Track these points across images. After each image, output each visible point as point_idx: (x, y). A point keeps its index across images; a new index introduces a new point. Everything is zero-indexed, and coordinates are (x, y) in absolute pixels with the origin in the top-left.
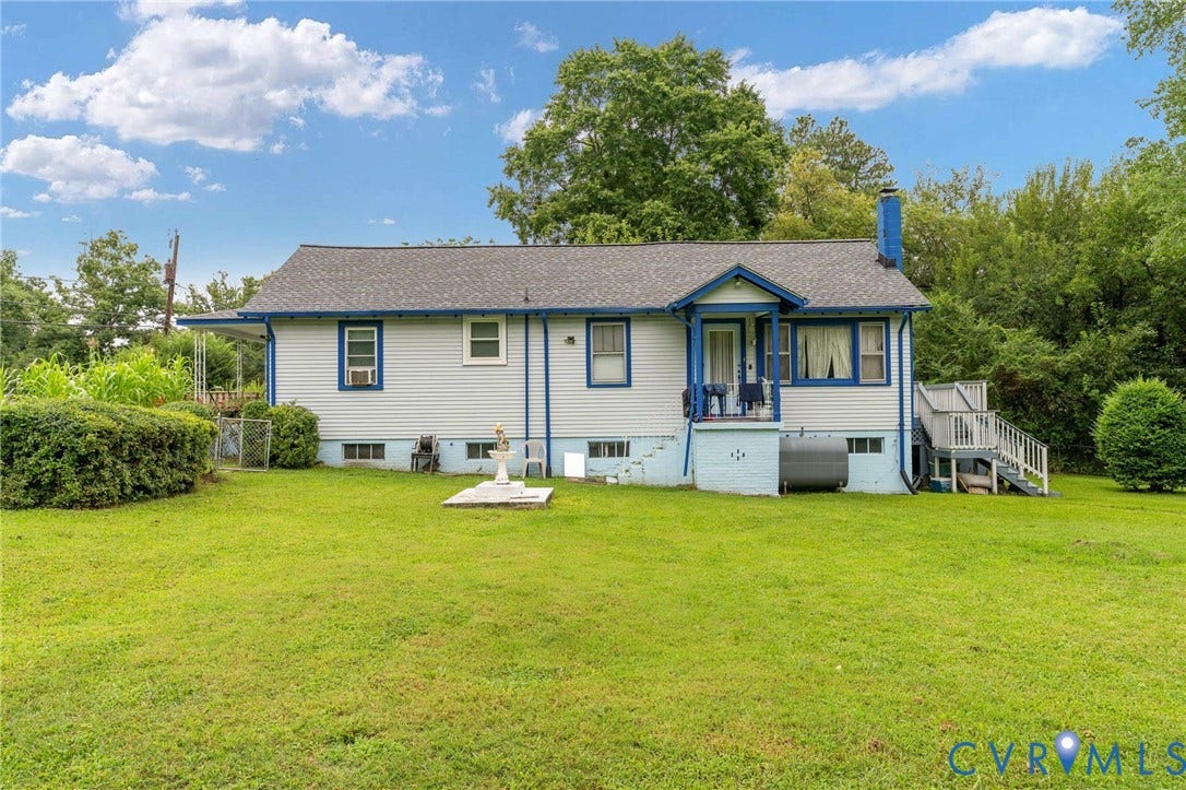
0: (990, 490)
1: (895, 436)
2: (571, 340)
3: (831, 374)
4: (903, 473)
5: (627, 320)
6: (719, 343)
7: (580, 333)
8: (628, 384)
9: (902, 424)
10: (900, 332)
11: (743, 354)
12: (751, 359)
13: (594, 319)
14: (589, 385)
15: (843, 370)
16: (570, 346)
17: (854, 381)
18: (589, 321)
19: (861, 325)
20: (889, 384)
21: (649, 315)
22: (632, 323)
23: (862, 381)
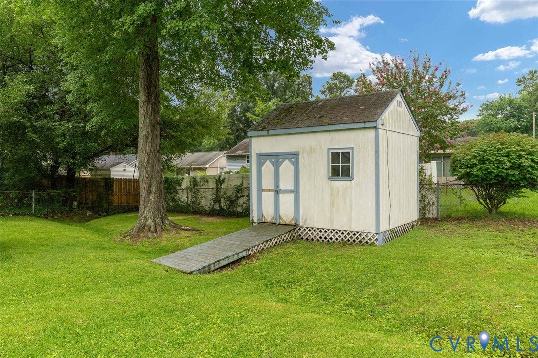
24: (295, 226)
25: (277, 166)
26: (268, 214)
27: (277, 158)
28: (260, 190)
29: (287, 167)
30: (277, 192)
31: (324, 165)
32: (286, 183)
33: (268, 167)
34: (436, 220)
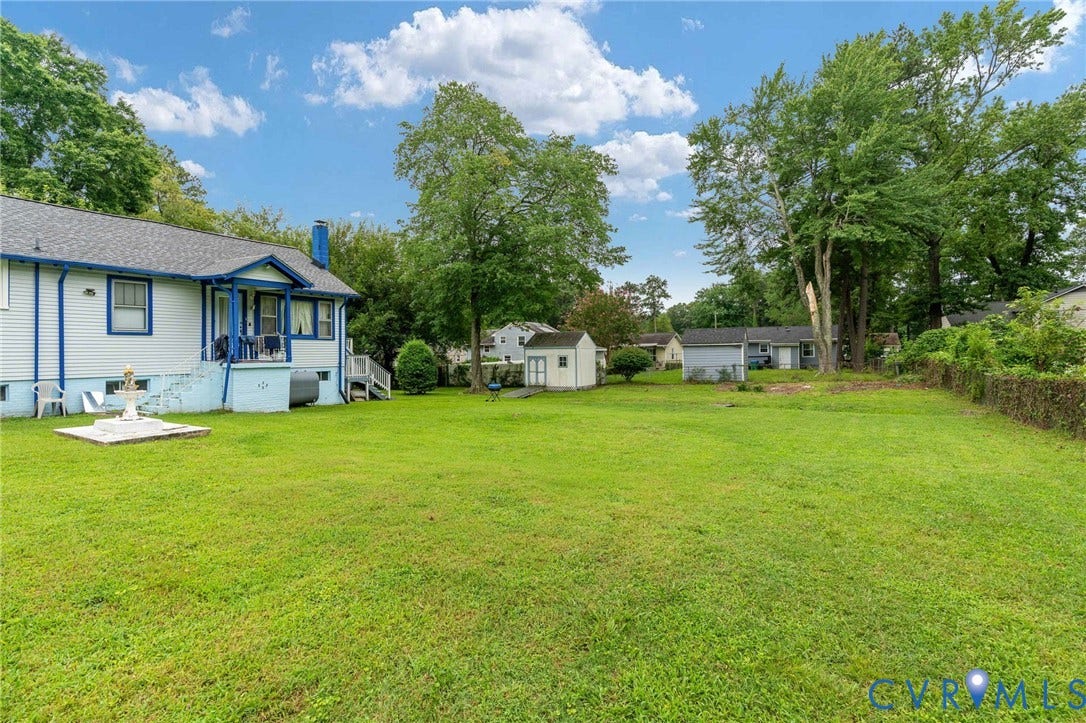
0: (365, 398)
1: (337, 370)
2: (90, 292)
3: (300, 332)
4: (340, 391)
5: (150, 282)
6: (226, 307)
7: (100, 287)
8: (150, 333)
9: (340, 363)
10: (340, 309)
11: (245, 315)
12: (250, 319)
13: (115, 276)
14: (110, 332)
15: (307, 330)
16: (89, 298)
17: (315, 336)
18: (110, 278)
19: (320, 302)
20: (334, 339)
21: (175, 280)
22: (154, 285)
23: (320, 337)
24: (545, 386)
25: (537, 362)
26: (533, 381)
27: (537, 359)
28: (529, 371)
29: (541, 362)
30: (537, 372)
31: (556, 362)
32: (541, 369)
33: (533, 362)
34: (604, 385)
